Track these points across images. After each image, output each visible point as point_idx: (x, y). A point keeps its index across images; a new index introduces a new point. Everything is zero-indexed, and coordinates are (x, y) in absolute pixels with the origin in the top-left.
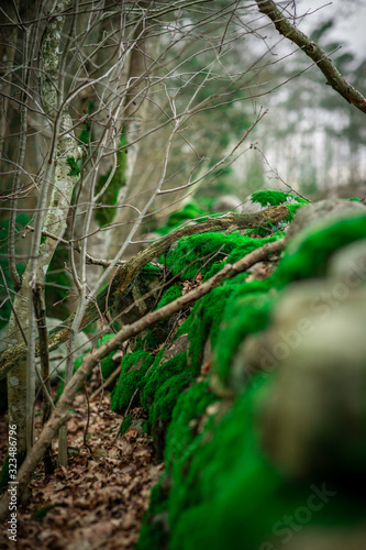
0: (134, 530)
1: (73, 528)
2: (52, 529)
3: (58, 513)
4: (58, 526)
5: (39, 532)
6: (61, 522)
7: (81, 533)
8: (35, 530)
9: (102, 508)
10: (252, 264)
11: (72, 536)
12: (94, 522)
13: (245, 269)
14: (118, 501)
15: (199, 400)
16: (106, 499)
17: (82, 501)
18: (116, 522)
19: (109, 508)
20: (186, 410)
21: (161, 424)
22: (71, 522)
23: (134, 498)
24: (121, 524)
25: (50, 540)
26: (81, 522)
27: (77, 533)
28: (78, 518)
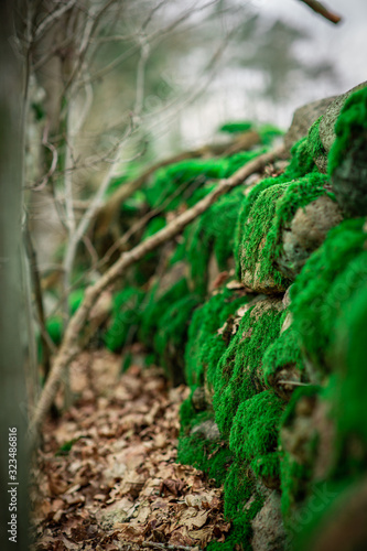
0: (170, 447)
1: (105, 455)
2: (82, 459)
3: (84, 444)
4: (88, 456)
5: (68, 465)
6: (90, 451)
7: (115, 458)
8: (64, 464)
9: (130, 434)
10: (247, 176)
11: (107, 462)
12: (126, 447)
13: (241, 183)
14: (145, 426)
15: (219, 311)
16: (131, 426)
17: (106, 430)
18: (148, 444)
19: (136, 434)
20: (207, 323)
21: (172, 350)
22: (101, 451)
23: (160, 422)
24: (153, 445)
25: (83, 470)
26: (112, 449)
27: (110, 458)
28: (107, 446)
